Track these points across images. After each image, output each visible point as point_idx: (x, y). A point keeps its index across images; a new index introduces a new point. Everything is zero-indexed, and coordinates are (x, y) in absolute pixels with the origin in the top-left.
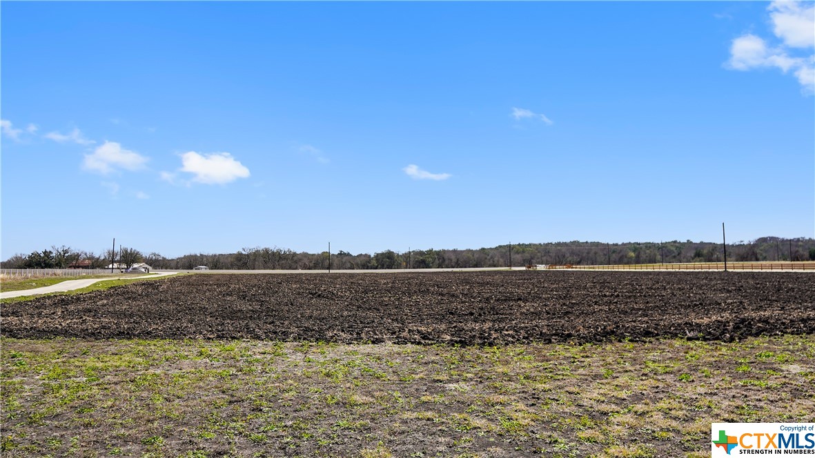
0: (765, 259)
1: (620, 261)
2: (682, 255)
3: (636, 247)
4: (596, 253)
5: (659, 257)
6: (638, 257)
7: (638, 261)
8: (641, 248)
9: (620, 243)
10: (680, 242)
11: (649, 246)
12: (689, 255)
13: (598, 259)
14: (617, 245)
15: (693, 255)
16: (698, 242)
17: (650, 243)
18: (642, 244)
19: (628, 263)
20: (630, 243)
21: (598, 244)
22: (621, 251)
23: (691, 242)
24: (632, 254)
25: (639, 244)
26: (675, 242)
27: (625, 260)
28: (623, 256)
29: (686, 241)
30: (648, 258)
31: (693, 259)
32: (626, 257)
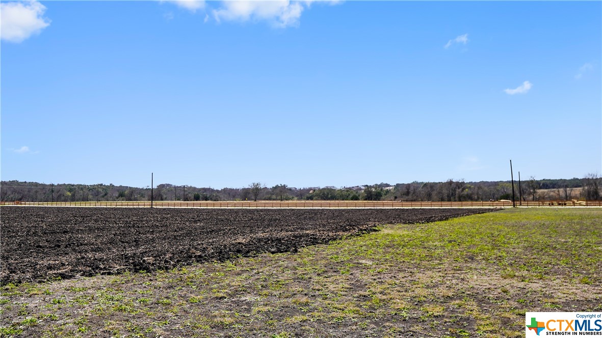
0: (166, 199)
1: (59, 199)
2: (109, 195)
3: (71, 188)
4: (36, 192)
5: (90, 197)
6: (73, 195)
7: (73, 199)
8: (75, 189)
9: (56, 184)
10: (105, 186)
11: (81, 187)
12: (114, 195)
13: (39, 197)
14: (52, 185)
15: (117, 196)
16: (118, 186)
17: (81, 185)
18: (76, 186)
19: (65, 201)
20: (64, 184)
21: (36, 184)
22: (60, 190)
23: (113, 186)
24: (69, 194)
25: (73, 185)
26: (101, 185)
27: (63, 198)
28: (61, 195)
29: (109, 185)
30: (82, 197)
31: (117, 198)
32: (64, 195)
